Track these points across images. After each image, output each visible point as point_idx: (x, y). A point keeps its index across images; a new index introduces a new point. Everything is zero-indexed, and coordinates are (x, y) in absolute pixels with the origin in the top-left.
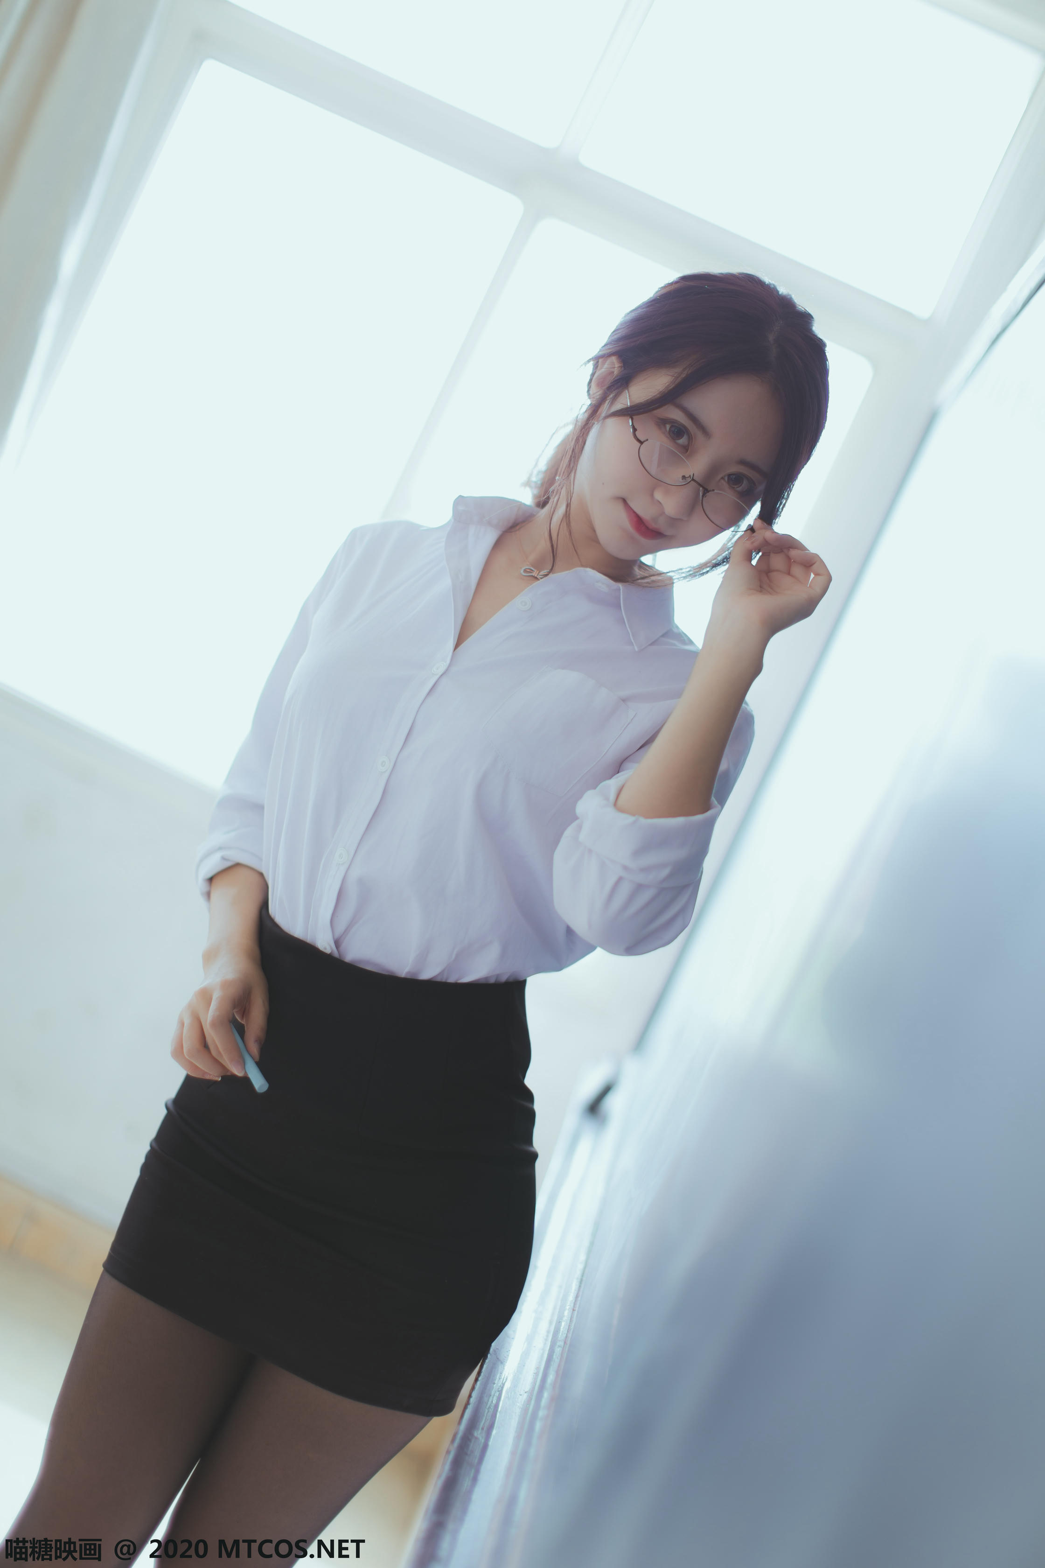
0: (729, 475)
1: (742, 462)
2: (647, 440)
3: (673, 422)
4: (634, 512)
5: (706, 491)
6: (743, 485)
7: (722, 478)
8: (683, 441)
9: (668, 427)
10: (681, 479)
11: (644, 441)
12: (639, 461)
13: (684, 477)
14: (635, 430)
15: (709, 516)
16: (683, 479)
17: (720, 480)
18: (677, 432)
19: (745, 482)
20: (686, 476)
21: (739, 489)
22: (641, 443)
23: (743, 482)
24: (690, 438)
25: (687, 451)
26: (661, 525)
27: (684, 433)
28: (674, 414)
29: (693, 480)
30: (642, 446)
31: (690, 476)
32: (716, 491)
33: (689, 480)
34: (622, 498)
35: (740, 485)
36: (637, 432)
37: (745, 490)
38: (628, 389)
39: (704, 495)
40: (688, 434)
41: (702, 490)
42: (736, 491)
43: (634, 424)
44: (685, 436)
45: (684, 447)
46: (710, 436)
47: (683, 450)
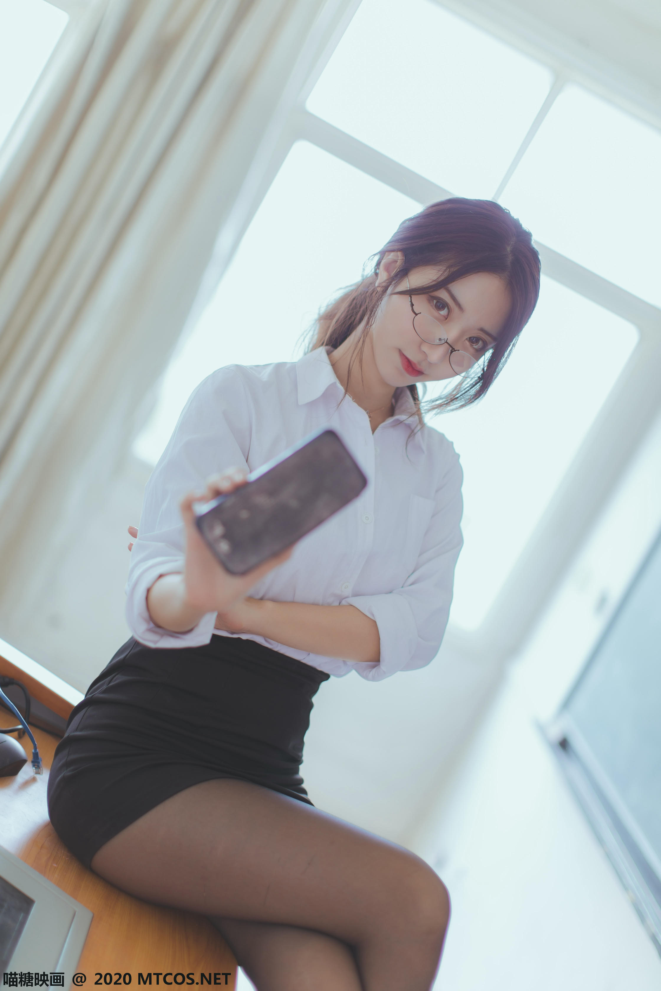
0: (470, 338)
1: (482, 330)
2: (420, 313)
3: (439, 299)
4: (407, 358)
5: (453, 350)
6: (479, 344)
7: (467, 339)
8: (444, 312)
9: (435, 301)
11: (418, 314)
12: (413, 324)
13: (440, 339)
14: (412, 305)
15: (452, 366)
16: (439, 341)
17: (465, 340)
18: (441, 306)
19: (480, 342)
20: (442, 339)
21: (476, 347)
22: (416, 314)
23: (479, 343)
24: (449, 311)
25: (446, 319)
26: (422, 367)
27: (446, 306)
28: (443, 294)
29: (446, 342)
30: (416, 316)
31: (444, 339)
32: (460, 351)
33: (443, 342)
34: (399, 349)
35: (477, 344)
36: (414, 307)
37: (479, 348)
38: (408, 277)
39: (452, 352)
40: (448, 309)
41: (451, 349)
42: (474, 348)
43: (412, 301)
44: (446, 309)
45: (444, 316)
46: (463, 312)
47: (444, 318)
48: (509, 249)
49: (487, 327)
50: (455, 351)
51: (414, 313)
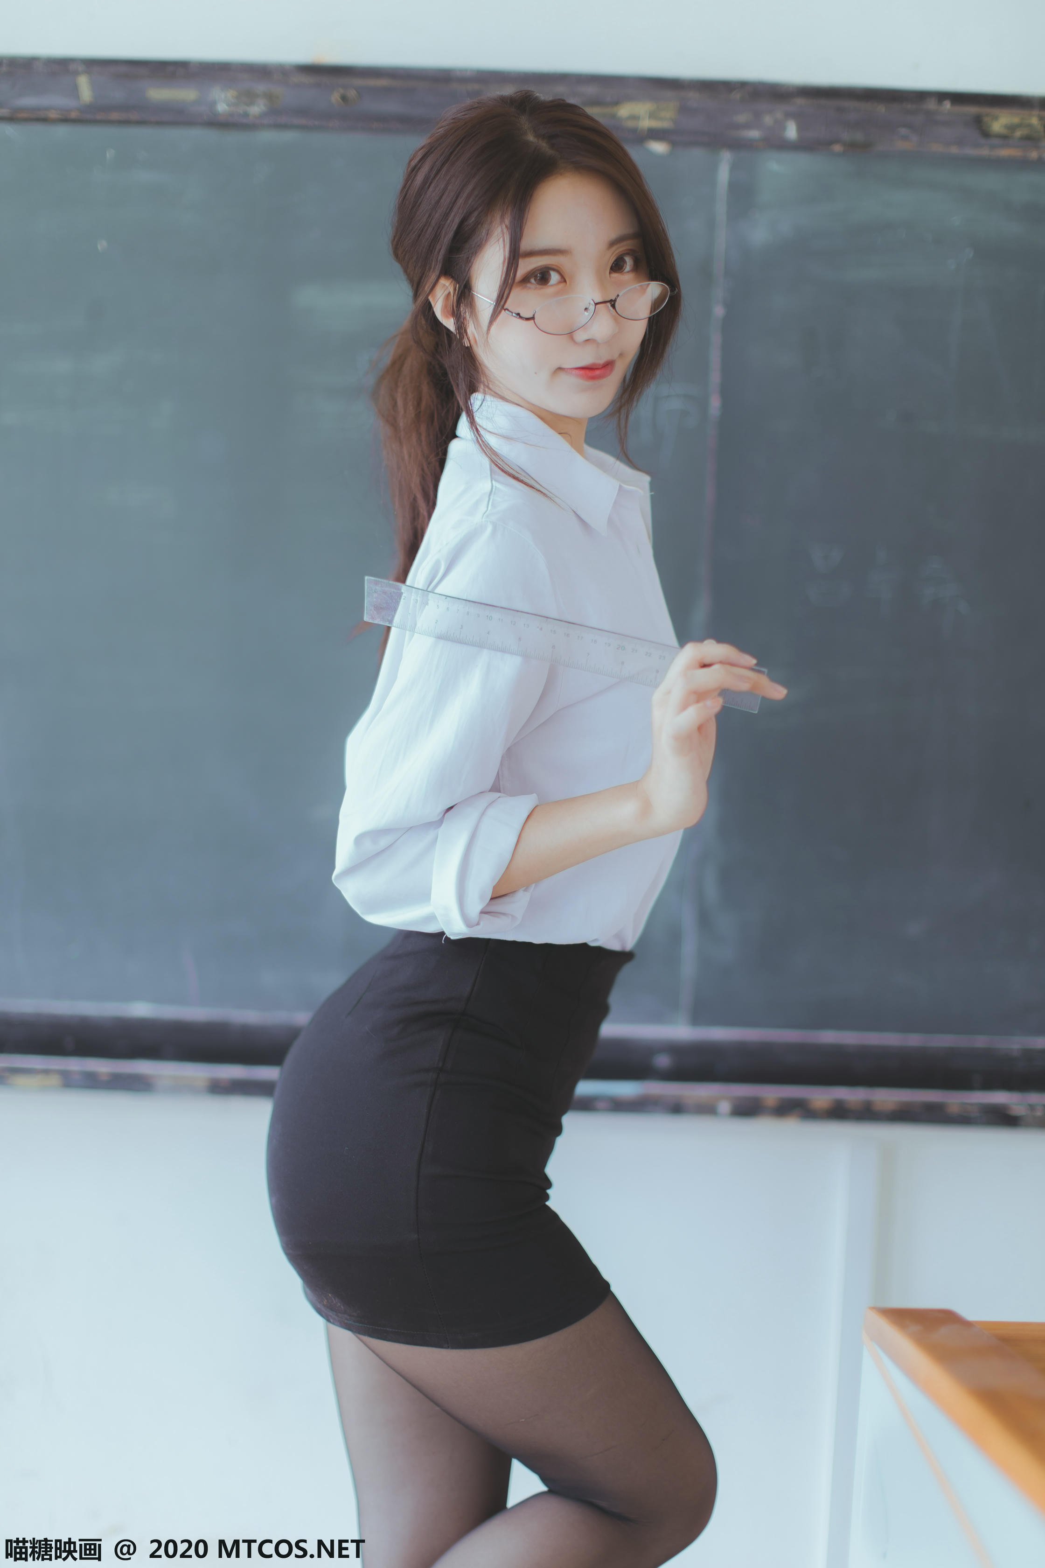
0: (611, 267)
1: (612, 244)
2: (535, 311)
3: (533, 273)
4: (576, 368)
5: (613, 303)
7: (609, 273)
8: (554, 277)
9: (533, 280)
10: (585, 313)
12: (541, 332)
13: (587, 309)
14: (517, 315)
16: (587, 312)
17: (610, 277)
18: (542, 276)
19: (626, 258)
21: (629, 269)
23: (625, 261)
24: (558, 270)
25: (565, 281)
26: (604, 356)
27: (549, 271)
28: (525, 266)
29: (596, 304)
30: (535, 320)
31: (590, 304)
32: (620, 295)
33: (592, 308)
35: (626, 264)
36: (520, 315)
37: (633, 265)
39: (613, 306)
40: (554, 270)
41: (609, 304)
42: (628, 272)
44: (552, 273)
45: (560, 282)
46: (571, 252)
47: (562, 285)
48: (531, 138)
49: (613, 235)
50: (615, 300)
51: (527, 319)
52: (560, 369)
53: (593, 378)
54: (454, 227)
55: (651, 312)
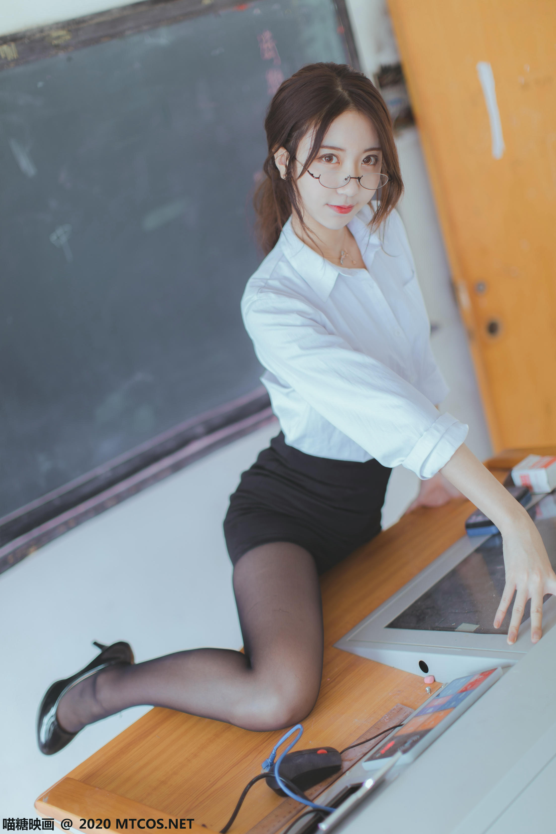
0: (363, 161)
1: (366, 151)
3: (325, 156)
4: (335, 206)
5: (359, 179)
6: (372, 160)
7: (362, 164)
8: (335, 160)
9: (324, 159)
11: (319, 177)
12: (321, 185)
13: (346, 179)
14: (312, 175)
16: (346, 181)
17: (361, 166)
18: (329, 158)
19: (372, 158)
20: (346, 178)
21: (372, 163)
24: (337, 157)
25: (339, 163)
26: (349, 203)
27: (332, 156)
28: (323, 152)
29: (351, 178)
30: (320, 179)
31: (348, 177)
32: (364, 175)
33: (349, 179)
34: (326, 204)
35: (371, 161)
36: (314, 175)
37: (374, 162)
38: (297, 160)
39: (359, 181)
40: (335, 156)
41: (357, 179)
42: (371, 165)
43: (311, 173)
44: (334, 158)
45: (337, 163)
46: (345, 151)
47: (337, 164)
48: (340, 89)
49: (368, 146)
51: (317, 178)
52: (327, 204)
53: (341, 212)
54: (292, 125)
55: (378, 187)
